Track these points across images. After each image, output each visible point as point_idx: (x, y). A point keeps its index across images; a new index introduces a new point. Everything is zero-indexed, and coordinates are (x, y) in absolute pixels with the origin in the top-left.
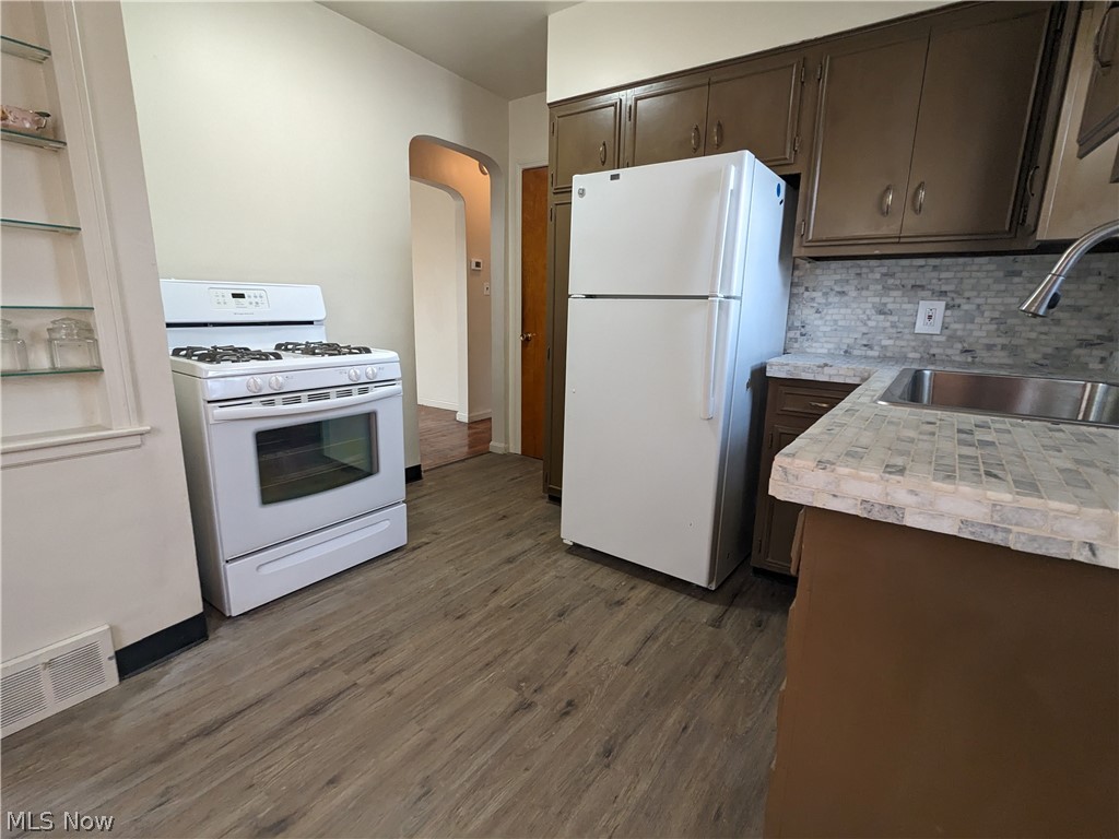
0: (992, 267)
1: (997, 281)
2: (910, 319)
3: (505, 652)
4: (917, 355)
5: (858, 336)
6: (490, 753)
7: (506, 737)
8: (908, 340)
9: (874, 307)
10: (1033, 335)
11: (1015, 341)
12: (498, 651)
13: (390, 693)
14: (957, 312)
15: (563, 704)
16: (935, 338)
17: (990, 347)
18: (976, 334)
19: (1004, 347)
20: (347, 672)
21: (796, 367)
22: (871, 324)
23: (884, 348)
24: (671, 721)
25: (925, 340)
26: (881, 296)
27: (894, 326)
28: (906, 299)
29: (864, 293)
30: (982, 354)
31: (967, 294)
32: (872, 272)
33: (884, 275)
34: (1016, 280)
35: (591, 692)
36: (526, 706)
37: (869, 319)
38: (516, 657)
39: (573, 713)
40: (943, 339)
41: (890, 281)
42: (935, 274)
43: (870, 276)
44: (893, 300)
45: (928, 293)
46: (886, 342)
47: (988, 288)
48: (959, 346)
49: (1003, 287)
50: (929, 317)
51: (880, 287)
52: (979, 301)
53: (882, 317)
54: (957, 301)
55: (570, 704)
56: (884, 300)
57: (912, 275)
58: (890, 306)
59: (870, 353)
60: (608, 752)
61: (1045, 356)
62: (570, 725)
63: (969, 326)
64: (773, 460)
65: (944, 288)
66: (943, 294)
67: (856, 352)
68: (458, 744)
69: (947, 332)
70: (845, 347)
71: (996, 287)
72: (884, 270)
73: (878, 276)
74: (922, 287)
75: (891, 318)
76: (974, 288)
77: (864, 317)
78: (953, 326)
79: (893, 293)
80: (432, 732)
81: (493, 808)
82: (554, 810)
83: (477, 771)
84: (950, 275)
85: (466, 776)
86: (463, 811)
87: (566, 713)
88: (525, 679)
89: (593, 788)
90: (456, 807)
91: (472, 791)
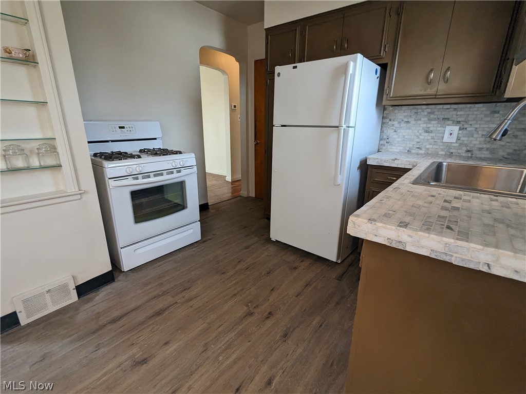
0: (484, 109)
1: (486, 116)
2: (441, 135)
3: (242, 290)
4: (443, 153)
5: (415, 143)
6: (233, 334)
7: (241, 327)
8: (439, 146)
9: (423, 129)
10: (503, 143)
11: (493, 146)
12: (239, 289)
13: (191, 307)
14: (465, 132)
15: (267, 313)
16: (453, 145)
17: (480, 149)
18: (474, 142)
19: (487, 149)
20: (173, 297)
21: (381, 160)
22: (421, 137)
23: (428, 149)
24: (315, 322)
25: (448, 145)
26: (427, 123)
27: (433, 138)
28: (439, 125)
29: (419, 122)
30: (476, 153)
31: (470, 123)
32: (423, 111)
33: (429, 113)
34: (496, 115)
35: (280, 309)
36: (250, 314)
37: (420, 135)
38: (247, 292)
39: (271, 317)
40: (457, 145)
41: (432, 116)
42: (455, 113)
43: (422, 113)
44: (433, 126)
45: (451, 122)
46: (428, 147)
47: (481, 120)
48: (465, 148)
49: (488, 119)
50: (450, 134)
51: (426, 119)
52: (476, 126)
53: (427, 134)
54: (465, 126)
55: (270, 313)
56: (429, 126)
57: (443, 113)
58: (431, 129)
59: (420, 152)
60: (285, 335)
61: (509, 154)
62: (269, 323)
63: (470, 139)
64: (349, 218)
65: (459, 120)
66: (459, 122)
67: (413, 151)
68: (220, 330)
69: (459, 141)
70: (408, 149)
71: (485, 119)
72: (429, 110)
73: (426, 113)
74: (448, 119)
75: (431, 134)
76: (474, 119)
77: (418, 134)
78: (462, 139)
79: (433, 122)
80: (209, 324)
81: (234, 357)
82: (260, 359)
83: (228, 341)
84: (462, 113)
85: (223, 343)
86: (221, 358)
87: (268, 318)
88: (251, 302)
89: (278, 350)
90: (218, 356)
91: (225, 350)
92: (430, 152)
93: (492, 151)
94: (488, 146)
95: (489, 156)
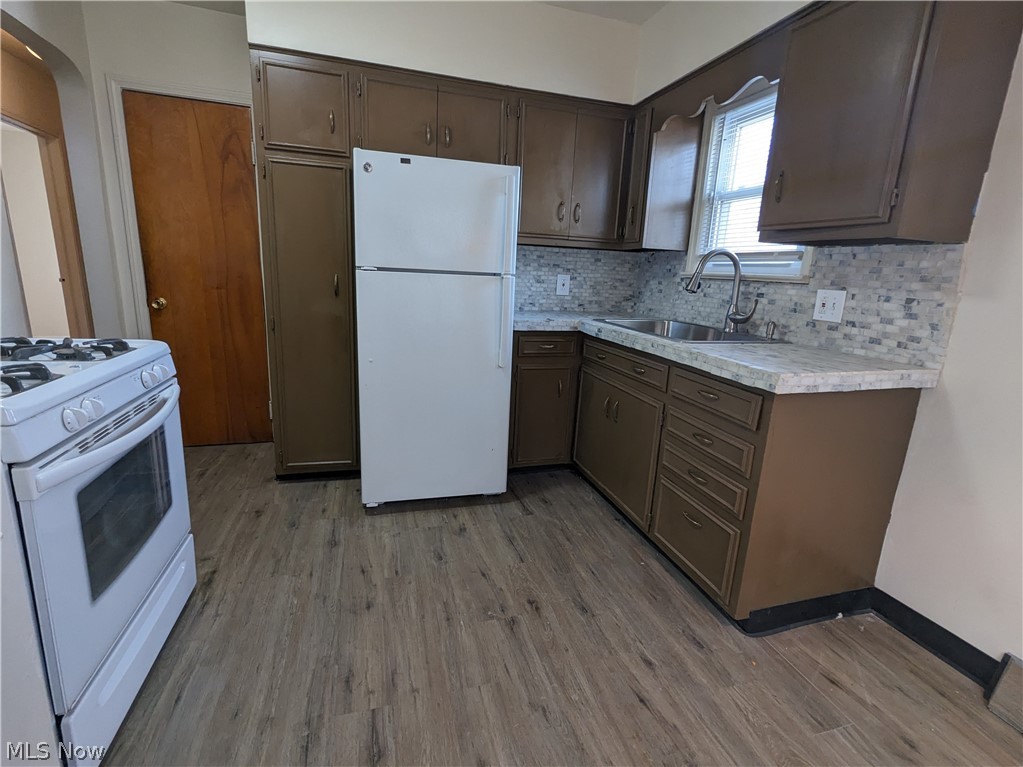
0: (589, 256)
1: (592, 264)
2: (553, 286)
3: (446, 604)
4: (558, 309)
5: (527, 297)
6: (537, 658)
7: (531, 646)
8: (553, 300)
9: (534, 278)
10: (607, 295)
11: (601, 299)
12: (439, 607)
13: (415, 691)
14: (575, 282)
15: (528, 607)
16: (566, 298)
17: (590, 302)
18: (584, 295)
21: (533, 323)
22: (533, 289)
23: (541, 304)
24: (583, 574)
25: (561, 299)
26: (537, 270)
27: (545, 290)
28: (551, 273)
29: (529, 268)
30: (587, 306)
31: (579, 271)
33: (539, 257)
34: (599, 264)
35: (529, 588)
36: (512, 623)
37: (532, 286)
38: (458, 601)
39: (539, 606)
40: (569, 298)
41: (542, 261)
42: (564, 258)
43: (531, 257)
44: (544, 273)
45: (561, 270)
46: (541, 301)
47: (588, 269)
48: (577, 302)
49: (593, 267)
50: (563, 284)
51: (536, 265)
52: (585, 275)
53: (539, 284)
54: (575, 275)
55: (531, 603)
56: (540, 273)
57: (553, 258)
58: (542, 278)
59: (534, 308)
60: (584, 610)
61: (613, 306)
62: (548, 612)
63: (582, 290)
65: (569, 267)
66: (569, 270)
67: (526, 309)
68: (514, 672)
69: (572, 294)
70: (519, 305)
71: (591, 267)
72: (538, 253)
73: (535, 257)
74: (558, 266)
75: (543, 285)
76: (582, 268)
77: (529, 284)
78: (574, 291)
79: (543, 269)
80: (489, 681)
81: (583, 680)
82: (606, 654)
83: (547, 674)
84: (571, 259)
85: (547, 682)
86: (575, 697)
87: (537, 609)
88: (486, 609)
89: (604, 631)
90: (569, 699)
91: (562, 685)
92: (544, 309)
93: (599, 303)
94: (595, 298)
95: (597, 310)
